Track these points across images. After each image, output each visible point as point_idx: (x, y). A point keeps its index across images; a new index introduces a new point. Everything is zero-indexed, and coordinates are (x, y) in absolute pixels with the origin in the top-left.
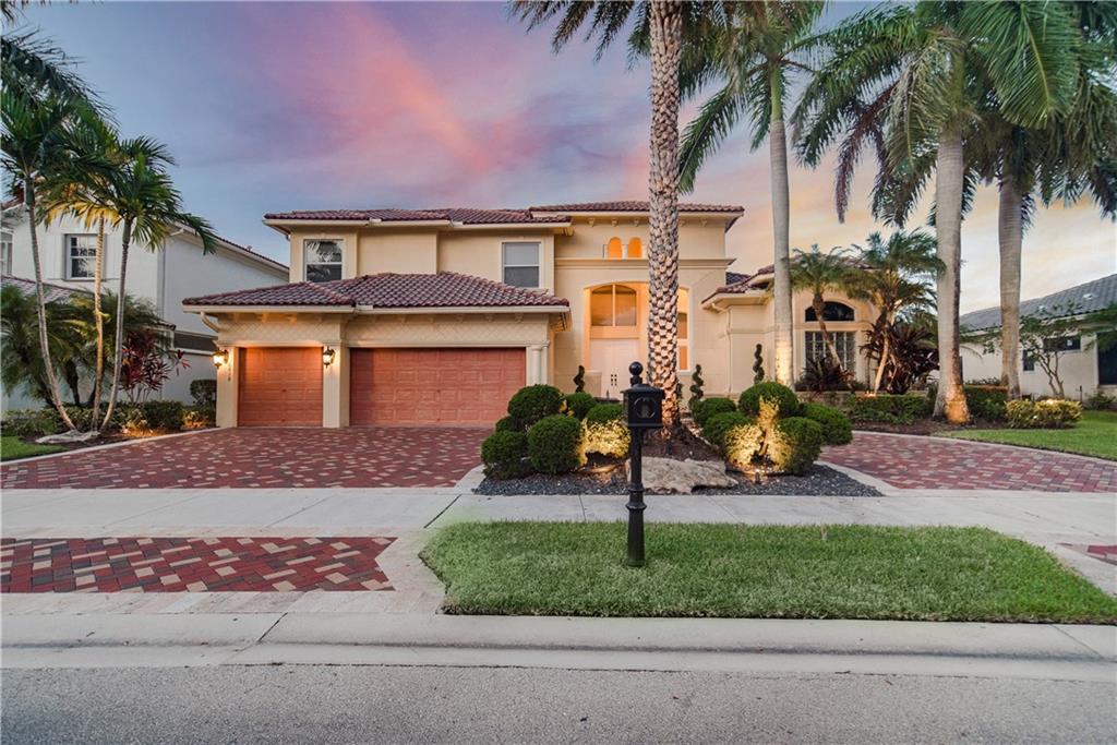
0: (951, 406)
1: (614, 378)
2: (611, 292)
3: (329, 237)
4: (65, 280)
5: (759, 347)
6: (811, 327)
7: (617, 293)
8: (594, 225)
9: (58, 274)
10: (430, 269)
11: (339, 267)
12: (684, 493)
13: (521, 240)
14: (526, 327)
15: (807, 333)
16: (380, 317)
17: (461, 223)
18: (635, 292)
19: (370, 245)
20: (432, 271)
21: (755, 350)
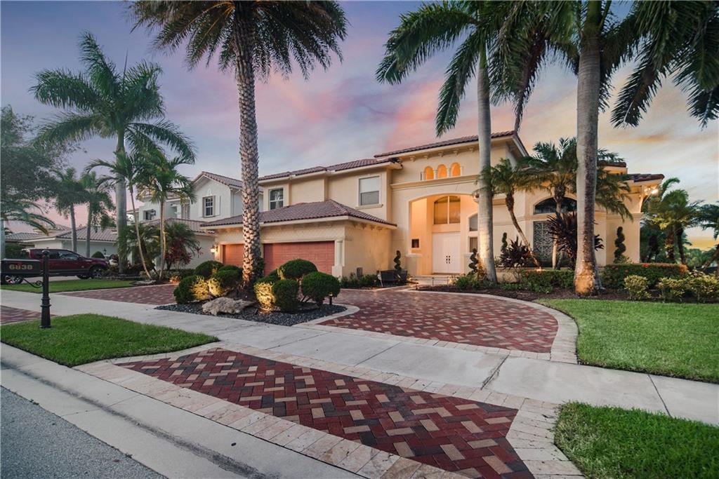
0: (579, 279)
1: (448, 258)
2: (446, 201)
3: (279, 187)
4: (203, 217)
5: (505, 235)
6: (538, 218)
7: (451, 201)
8: (414, 160)
9: (201, 216)
10: (320, 198)
11: (282, 202)
12: (213, 315)
13: (369, 176)
14: (335, 229)
15: (534, 222)
16: (272, 228)
17: (334, 171)
18: (459, 200)
19: (296, 188)
20: (322, 199)
21: (502, 236)
